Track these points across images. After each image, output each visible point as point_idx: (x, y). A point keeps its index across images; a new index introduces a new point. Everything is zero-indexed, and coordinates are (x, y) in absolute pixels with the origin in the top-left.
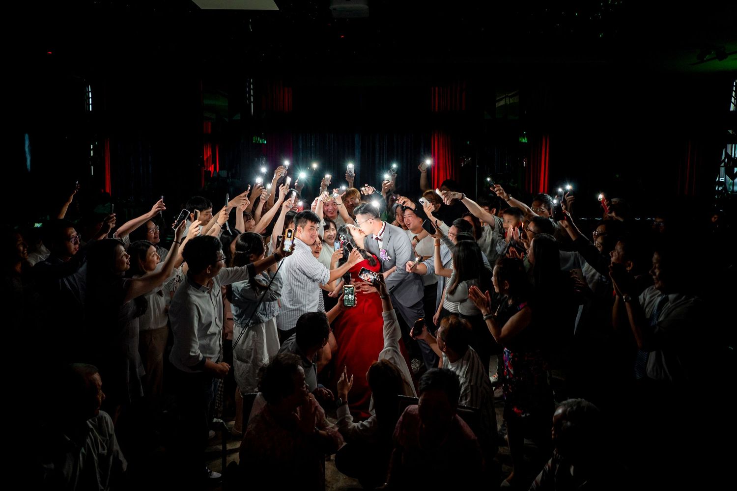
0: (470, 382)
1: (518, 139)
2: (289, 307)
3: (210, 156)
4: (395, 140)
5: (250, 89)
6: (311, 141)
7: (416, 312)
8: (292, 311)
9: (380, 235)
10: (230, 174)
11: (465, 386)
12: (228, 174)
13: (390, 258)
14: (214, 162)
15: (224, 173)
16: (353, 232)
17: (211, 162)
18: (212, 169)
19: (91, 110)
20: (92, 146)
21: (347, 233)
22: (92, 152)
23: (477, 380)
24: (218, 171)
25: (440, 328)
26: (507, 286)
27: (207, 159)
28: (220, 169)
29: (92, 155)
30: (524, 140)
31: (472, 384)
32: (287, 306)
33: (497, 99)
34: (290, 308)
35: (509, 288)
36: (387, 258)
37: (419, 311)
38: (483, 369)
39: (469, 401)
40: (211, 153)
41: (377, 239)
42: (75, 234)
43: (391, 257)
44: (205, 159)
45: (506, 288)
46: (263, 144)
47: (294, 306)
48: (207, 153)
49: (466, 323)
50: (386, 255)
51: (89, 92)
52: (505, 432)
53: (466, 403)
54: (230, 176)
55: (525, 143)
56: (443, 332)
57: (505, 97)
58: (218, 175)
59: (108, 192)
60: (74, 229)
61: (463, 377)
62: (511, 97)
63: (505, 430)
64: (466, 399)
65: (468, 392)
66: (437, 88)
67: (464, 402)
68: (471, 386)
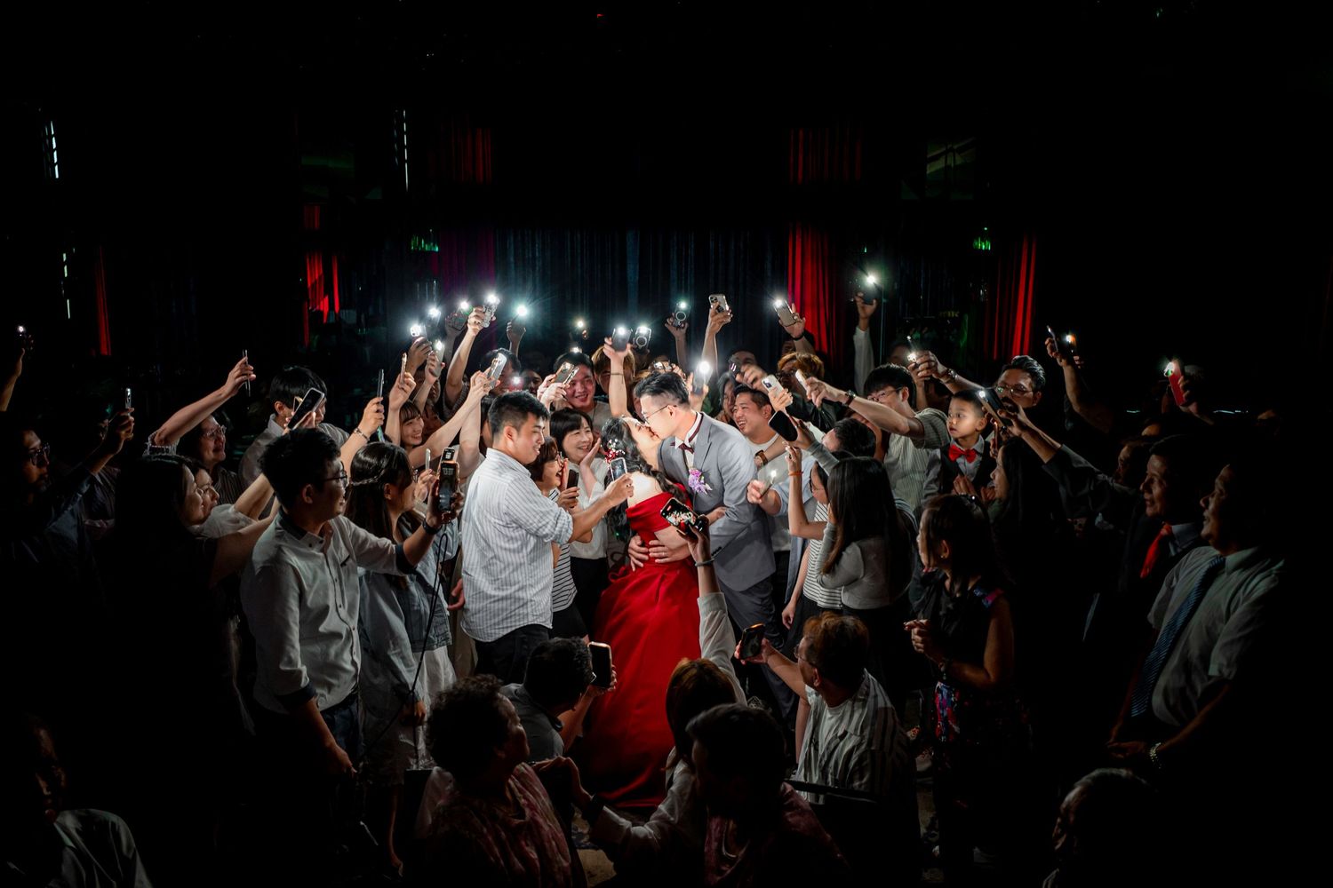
0: (870, 744)
1: (972, 243)
2: (493, 593)
3: (320, 277)
4: (712, 245)
5: (401, 133)
6: (533, 245)
7: (759, 603)
8: (498, 600)
9: (690, 440)
10: (363, 316)
11: (858, 753)
12: (359, 318)
13: (709, 488)
14: (329, 290)
15: (350, 316)
16: (636, 434)
17: (323, 292)
18: (324, 305)
19: (57, 176)
20: (64, 255)
21: (625, 436)
22: (66, 268)
23: (882, 742)
24: (337, 309)
25: (803, 639)
26: (946, 551)
27: (313, 285)
28: (342, 308)
29: (66, 275)
30: (984, 246)
31: (873, 748)
32: (489, 592)
33: (929, 156)
34: (494, 596)
35: (949, 555)
36: (702, 487)
37: (765, 601)
38: (894, 718)
39: (866, 783)
40: (321, 272)
41: (683, 447)
42: (37, 443)
43: (712, 485)
44: (309, 285)
45: (945, 555)
46: (433, 252)
47: (503, 590)
48: (314, 274)
49: (856, 625)
50: (702, 481)
51: (50, 137)
52: (934, 840)
53: (860, 786)
54: (363, 320)
55: (986, 250)
56: (811, 648)
57: (945, 153)
58: (339, 320)
59: (106, 353)
60: (34, 435)
61: (856, 735)
62: (960, 151)
63: (934, 835)
64: (861, 779)
65: (865, 763)
66: (801, 133)
67: (857, 784)
68: (872, 752)
